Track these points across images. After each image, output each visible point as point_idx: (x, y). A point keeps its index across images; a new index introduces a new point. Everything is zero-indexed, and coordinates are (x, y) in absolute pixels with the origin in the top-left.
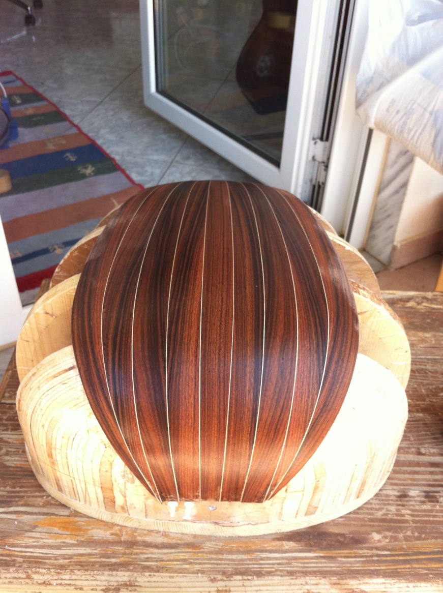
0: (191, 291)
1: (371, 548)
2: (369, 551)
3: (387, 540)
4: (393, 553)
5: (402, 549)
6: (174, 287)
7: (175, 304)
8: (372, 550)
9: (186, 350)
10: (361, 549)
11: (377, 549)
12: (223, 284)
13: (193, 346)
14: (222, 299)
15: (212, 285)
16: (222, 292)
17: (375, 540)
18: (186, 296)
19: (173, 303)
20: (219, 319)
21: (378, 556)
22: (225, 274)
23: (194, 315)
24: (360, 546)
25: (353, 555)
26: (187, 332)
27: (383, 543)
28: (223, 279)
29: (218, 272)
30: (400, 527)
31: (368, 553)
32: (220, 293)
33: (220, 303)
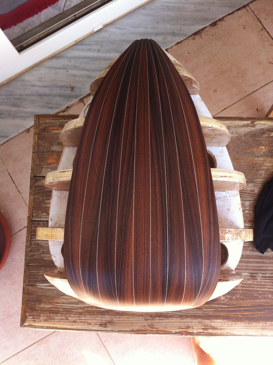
0: (127, 261)
1: (219, 304)
2: (217, 305)
3: (227, 300)
4: (229, 306)
5: (233, 305)
6: (118, 259)
7: (119, 270)
8: (219, 305)
9: (126, 292)
10: (214, 304)
11: (222, 304)
12: (144, 255)
13: (130, 290)
14: (144, 266)
15: (138, 256)
16: (144, 261)
17: (221, 300)
18: (125, 264)
19: (118, 269)
20: (143, 278)
21: (222, 308)
22: (146, 247)
23: (129, 276)
24: (214, 302)
25: (210, 307)
26: (126, 284)
27: (225, 301)
28: (144, 252)
29: (142, 245)
30: (234, 293)
31: (217, 306)
32: (143, 262)
33: (143, 269)
